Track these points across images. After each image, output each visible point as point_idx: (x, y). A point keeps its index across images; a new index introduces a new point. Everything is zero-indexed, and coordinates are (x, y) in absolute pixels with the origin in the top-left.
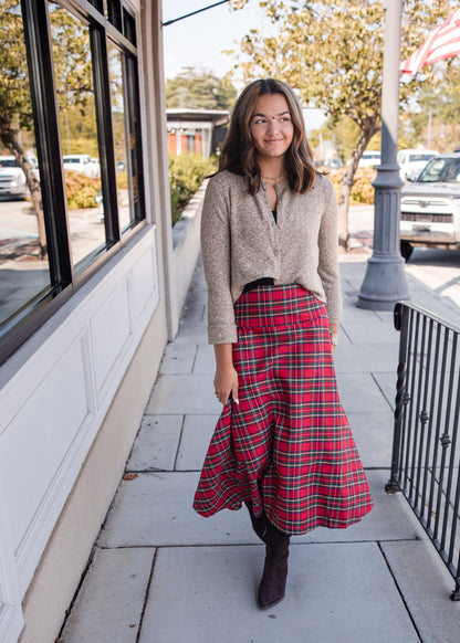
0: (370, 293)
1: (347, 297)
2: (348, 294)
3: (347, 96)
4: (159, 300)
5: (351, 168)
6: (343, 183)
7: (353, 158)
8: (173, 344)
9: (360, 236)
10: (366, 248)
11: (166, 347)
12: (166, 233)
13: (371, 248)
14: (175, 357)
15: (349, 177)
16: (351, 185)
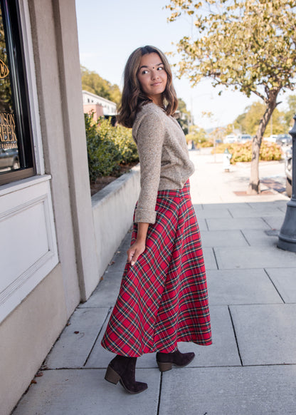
0: (292, 235)
1: (267, 237)
2: (267, 232)
3: (257, 75)
4: (60, 262)
5: (260, 131)
6: (255, 143)
7: (261, 124)
8: (85, 305)
9: (265, 182)
10: (272, 190)
11: (75, 310)
12: (74, 184)
13: (275, 189)
14: (77, 330)
15: (259, 139)
16: (259, 145)
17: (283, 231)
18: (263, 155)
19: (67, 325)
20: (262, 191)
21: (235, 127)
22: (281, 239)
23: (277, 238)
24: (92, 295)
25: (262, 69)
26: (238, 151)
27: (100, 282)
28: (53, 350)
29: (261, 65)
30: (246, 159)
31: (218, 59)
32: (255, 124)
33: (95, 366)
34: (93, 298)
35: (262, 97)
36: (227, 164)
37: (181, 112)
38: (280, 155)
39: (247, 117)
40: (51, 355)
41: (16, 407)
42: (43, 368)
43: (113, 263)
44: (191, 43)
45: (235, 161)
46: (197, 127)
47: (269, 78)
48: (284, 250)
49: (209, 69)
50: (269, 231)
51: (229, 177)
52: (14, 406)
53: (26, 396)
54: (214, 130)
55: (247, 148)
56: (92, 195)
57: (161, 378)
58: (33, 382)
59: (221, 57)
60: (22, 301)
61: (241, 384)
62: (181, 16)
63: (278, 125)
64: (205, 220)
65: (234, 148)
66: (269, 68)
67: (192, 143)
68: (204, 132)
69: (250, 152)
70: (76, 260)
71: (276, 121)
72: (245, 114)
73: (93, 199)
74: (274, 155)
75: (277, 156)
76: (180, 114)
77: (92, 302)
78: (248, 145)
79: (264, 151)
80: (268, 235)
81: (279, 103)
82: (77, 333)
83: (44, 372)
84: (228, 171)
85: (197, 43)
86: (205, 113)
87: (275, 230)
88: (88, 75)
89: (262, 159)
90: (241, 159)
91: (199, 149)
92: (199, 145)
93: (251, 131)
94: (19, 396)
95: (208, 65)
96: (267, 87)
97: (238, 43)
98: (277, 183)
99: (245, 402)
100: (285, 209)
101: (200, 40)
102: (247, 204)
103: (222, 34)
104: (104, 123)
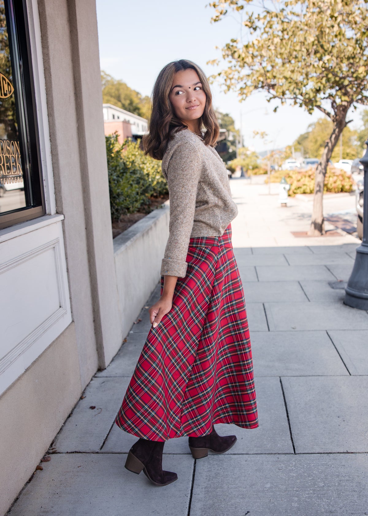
0: (362, 289)
1: (331, 290)
2: (332, 285)
3: (322, 87)
4: (73, 321)
5: (325, 157)
6: (318, 171)
7: (327, 148)
8: (104, 373)
9: (332, 219)
10: (339, 231)
11: (92, 380)
12: (91, 225)
13: (344, 230)
14: (93, 405)
15: (323, 166)
16: (324, 174)
17: (351, 284)
18: (329, 186)
19: (81, 398)
20: (326, 232)
21: (296, 150)
22: (348, 294)
23: (343, 292)
24: (113, 360)
25: (328, 80)
26: (299, 181)
27: (123, 344)
28: (64, 428)
29: (327, 75)
30: (308, 191)
31: (273, 66)
32: (321, 146)
33: (114, 451)
34: (113, 365)
35: (328, 114)
36: (283, 197)
37: (228, 131)
38: (351, 186)
39: (311, 137)
40: (61, 436)
41: (17, 499)
42: (51, 451)
43: (139, 322)
44: (240, 47)
45: (295, 193)
46: (247, 150)
47: (337, 91)
48: (352, 307)
49: (261, 79)
50: (334, 283)
51: (286, 213)
52: (15, 496)
53: (29, 485)
54: (269, 154)
55: (310, 176)
56: (114, 237)
57: (195, 467)
58: (39, 468)
59: (277, 64)
60: (27, 370)
61: (293, 477)
62: (227, 14)
63: (349, 147)
64: (255, 267)
65: (294, 176)
66: (337, 79)
67: (242, 169)
68: (257, 157)
69: (313, 182)
70: (94, 318)
71: (347, 142)
72: (308, 133)
73: (115, 243)
74: (343, 186)
75: (347, 187)
76: (227, 134)
77: (112, 369)
78: (310, 173)
79: (330, 181)
80: (333, 288)
81: (350, 122)
82: (93, 408)
83: (53, 456)
84: (285, 205)
85: (247, 47)
86: (258, 133)
87: (341, 282)
88: (113, 85)
89: (329, 190)
90: (302, 190)
91: (249, 177)
92: (250, 172)
93: (315, 154)
94: (22, 485)
95: (261, 75)
96: (334, 102)
97: (298, 48)
98: (346, 221)
99: (296, 499)
100: (354, 255)
101: (251, 44)
102: (308, 247)
103: (278, 36)
104: (131, 146)
